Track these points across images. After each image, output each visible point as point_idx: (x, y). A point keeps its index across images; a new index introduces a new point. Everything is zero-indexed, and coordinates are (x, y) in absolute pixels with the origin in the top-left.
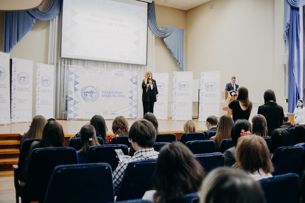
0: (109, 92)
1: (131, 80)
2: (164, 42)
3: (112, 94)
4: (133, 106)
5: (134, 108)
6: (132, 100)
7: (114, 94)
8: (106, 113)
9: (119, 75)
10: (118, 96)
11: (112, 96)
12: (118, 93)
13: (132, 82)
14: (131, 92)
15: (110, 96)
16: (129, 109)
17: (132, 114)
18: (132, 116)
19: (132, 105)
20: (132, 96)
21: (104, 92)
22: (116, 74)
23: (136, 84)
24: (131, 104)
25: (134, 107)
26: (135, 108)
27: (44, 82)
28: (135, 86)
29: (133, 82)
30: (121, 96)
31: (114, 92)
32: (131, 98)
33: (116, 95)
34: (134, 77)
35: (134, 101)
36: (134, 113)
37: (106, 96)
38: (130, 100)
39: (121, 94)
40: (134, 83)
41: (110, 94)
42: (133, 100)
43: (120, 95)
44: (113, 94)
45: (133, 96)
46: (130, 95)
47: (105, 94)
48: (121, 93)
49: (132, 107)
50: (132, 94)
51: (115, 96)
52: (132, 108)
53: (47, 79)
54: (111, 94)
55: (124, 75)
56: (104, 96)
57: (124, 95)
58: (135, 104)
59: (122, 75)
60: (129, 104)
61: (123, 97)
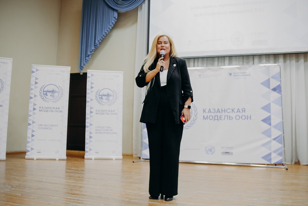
0: (216, 111)
1: (267, 83)
3: (223, 114)
4: (273, 137)
5: (274, 142)
6: (270, 124)
7: (228, 114)
8: (213, 151)
9: (238, 76)
10: (238, 117)
11: (223, 118)
12: (236, 111)
13: (269, 88)
14: (267, 108)
15: (219, 118)
16: (264, 145)
17: (270, 154)
18: (270, 160)
19: (269, 136)
20: (270, 116)
21: (207, 111)
22: (230, 74)
23: (278, 91)
24: (267, 133)
25: (274, 139)
26: (277, 141)
27: (102, 99)
28: (275, 95)
29: (272, 87)
30: (244, 117)
31: (229, 111)
32: (267, 120)
33: (233, 115)
34: (273, 77)
35: (276, 127)
36: (275, 152)
37: (211, 118)
38: (265, 126)
39: (243, 113)
40: (274, 90)
41: (219, 114)
42: (272, 125)
43: (241, 115)
44: (226, 114)
45: (272, 117)
46: (266, 115)
47: (209, 114)
48: (244, 110)
49: (268, 139)
50: (269, 111)
51: (230, 118)
52: (270, 142)
53: (108, 94)
54: (221, 114)
55: (247, 75)
56: (206, 119)
57: (250, 116)
58: (276, 133)
59: (245, 74)
60: (264, 133)
61: (249, 119)
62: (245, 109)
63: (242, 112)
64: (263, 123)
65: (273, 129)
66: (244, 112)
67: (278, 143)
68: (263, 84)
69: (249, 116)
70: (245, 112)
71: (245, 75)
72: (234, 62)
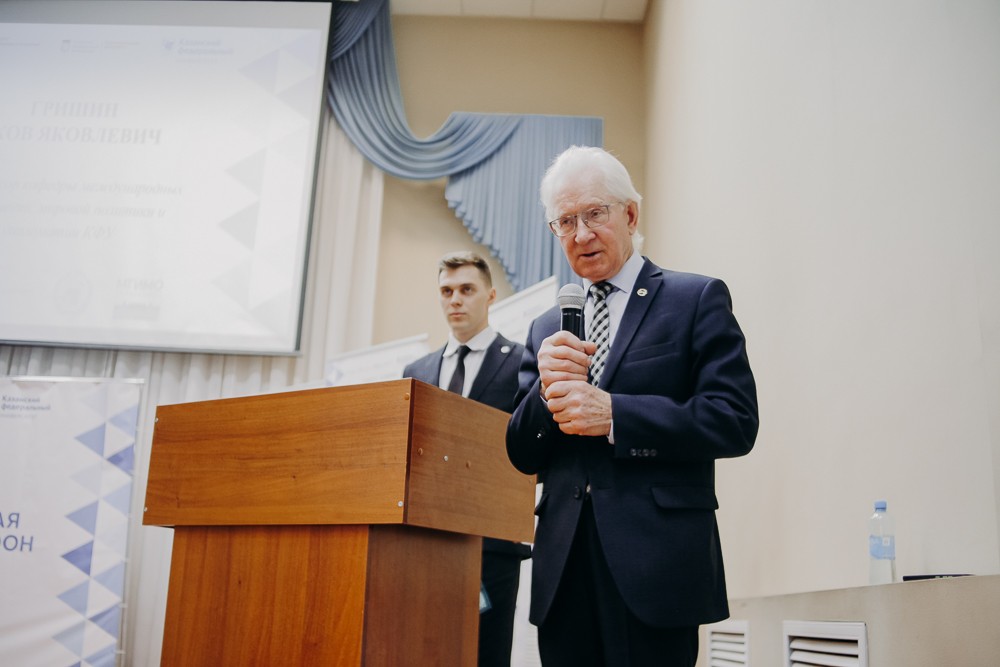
2: (451, 205)
4: (91, 613)
5: (93, 629)
6: (87, 570)
9: (14, 407)
13: (100, 451)
14: (85, 517)
16: (60, 637)
19: (81, 608)
20: (91, 544)
23: (124, 465)
24: (75, 598)
25: (95, 619)
26: (103, 627)
29: (109, 451)
30: (11, 543)
32: (80, 557)
34: (117, 421)
35: (103, 579)
36: (92, 660)
38: (72, 574)
39: (13, 530)
40: (115, 460)
42: (94, 571)
43: (4, 534)
45: (96, 547)
48: (15, 519)
49: (77, 618)
50: (91, 528)
52: (80, 627)
55: (43, 408)
57: (32, 538)
58: (103, 599)
59: (36, 405)
60: (65, 597)
61: (26, 547)
62: (18, 515)
63: (9, 526)
64: (65, 563)
65: (94, 585)
66: (14, 525)
67: (103, 633)
68: (83, 439)
69: (27, 540)
70: (17, 526)
71: (34, 408)
72: (56, 367)
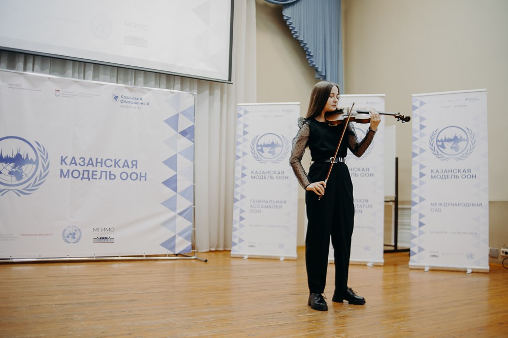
0: (87, 162)
1: (173, 122)
2: (285, 18)
3: (99, 169)
4: (179, 211)
5: (180, 218)
6: (175, 190)
7: (108, 170)
8: (77, 236)
9: (128, 102)
10: (124, 176)
11: (98, 176)
12: (121, 164)
13: (176, 130)
14: (171, 162)
15: (91, 176)
16: (164, 224)
17: (174, 238)
18: (174, 247)
19: (174, 209)
20: (176, 176)
21: (68, 161)
22: (116, 98)
23: (188, 135)
24: (170, 204)
25: (180, 214)
26: (185, 218)
28: (185, 142)
29: (180, 129)
30: (134, 176)
31: (108, 163)
32: (171, 183)
33: (116, 171)
34: (184, 113)
35: (183, 194)
36: (180, 234)
37: (76, 174)
38: (168, 192)
39: (134, 170)
40: (184, 133)
41: (90, 168)
42: (178, 191)
43: (129, 171)
44: (104, 168)
45: (179, 177)
46: (169, 173)
47: (73, 167)
48: (135, 164)
50: (175, 169)
51: (111, 176)
52: (174, 218)
54: (94, 168)
55: (144, 104)
56: (67, 176)
57: (146, 174)
58: (184, 204)
59: (140, 101)
60: (165, 203)
61: (143, 179)
62: (136, 161)
63: (132, 168)
64: (163, 185)
65: (179, 196)
66: (135, 166)
67: (185, 220)
68: (167, 121)
69: (143, 175)
70: (136, 168)
71: (139, 104)
